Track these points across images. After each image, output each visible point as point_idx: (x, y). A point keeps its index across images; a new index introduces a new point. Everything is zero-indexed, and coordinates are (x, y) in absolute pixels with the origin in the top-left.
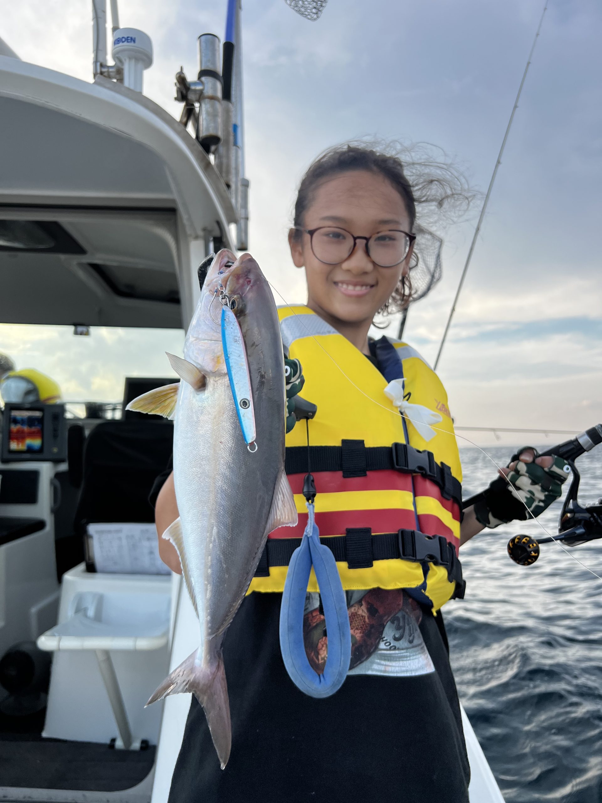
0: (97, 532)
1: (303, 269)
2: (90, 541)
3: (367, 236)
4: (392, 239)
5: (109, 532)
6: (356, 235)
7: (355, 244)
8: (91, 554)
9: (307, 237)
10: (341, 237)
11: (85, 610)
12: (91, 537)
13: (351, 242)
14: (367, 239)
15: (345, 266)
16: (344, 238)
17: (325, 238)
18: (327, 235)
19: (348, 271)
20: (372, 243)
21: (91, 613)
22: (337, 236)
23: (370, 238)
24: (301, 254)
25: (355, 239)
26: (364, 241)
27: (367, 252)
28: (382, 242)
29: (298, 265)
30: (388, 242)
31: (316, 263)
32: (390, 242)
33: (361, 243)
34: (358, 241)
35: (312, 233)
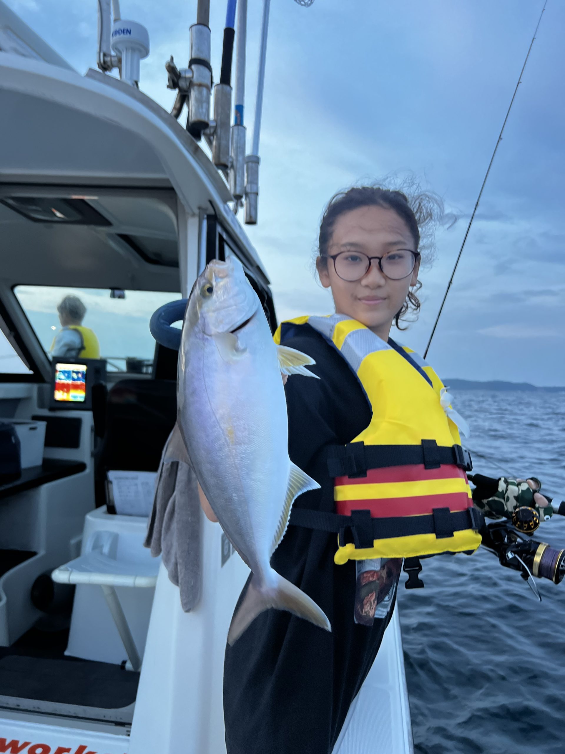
0: (116, 478)
1: (330, 288)
2: (110, 486)
3: (379, 255)
4: (401, 257)
5: (127, 478)
6: (370, 256)
7: (370, 263)
8: (111, 498)
9: (331, 261)
10: (358, 260)
11: (102, 547)
12: (111, 482)
13: (366, 262)
14: (380, 259)
15: (364, 282)
16: (361, 260)
17: (345, 262)
18: (346, 258)
19: (367, 286)
20: (383, 262)
21: (106, 550)
22: (354, 259)
23: (382, 257)
24: (328, 276)
25: (370, 259)
26: (378, 260)
27: (381, 268)
28: (392, 261)
29: (326, 286)
30: (397, 260)
31: (341, 283)
32: (400, 260)
33: (375, 262)
34: (372, 261)
35: (334, 257)
